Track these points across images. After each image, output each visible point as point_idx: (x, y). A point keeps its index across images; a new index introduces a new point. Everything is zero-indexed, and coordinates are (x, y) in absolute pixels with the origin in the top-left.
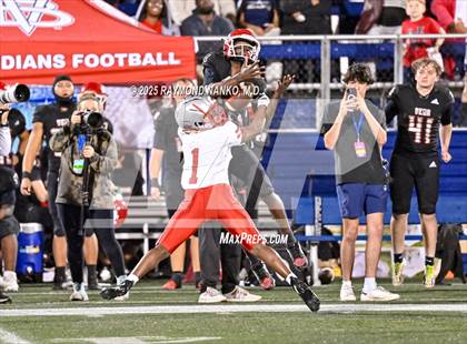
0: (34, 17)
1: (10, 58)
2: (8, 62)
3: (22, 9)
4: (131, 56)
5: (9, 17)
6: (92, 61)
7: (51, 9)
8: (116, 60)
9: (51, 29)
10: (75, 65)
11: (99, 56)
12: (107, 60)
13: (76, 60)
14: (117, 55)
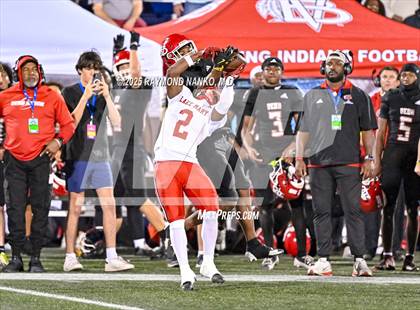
0: (318, 15)
1: (305, 52)
2: (303, 56)
3: (307, 7)
4: (409, 52)
5: (297, 14)
6: (375, 56)
7: (331, 7)
8: (396, 55)
9: (335, 26)
10: (360, 59)
11: (381, 52)
12: (388, 56)
13: (361, 55)
14: (396, 52)
